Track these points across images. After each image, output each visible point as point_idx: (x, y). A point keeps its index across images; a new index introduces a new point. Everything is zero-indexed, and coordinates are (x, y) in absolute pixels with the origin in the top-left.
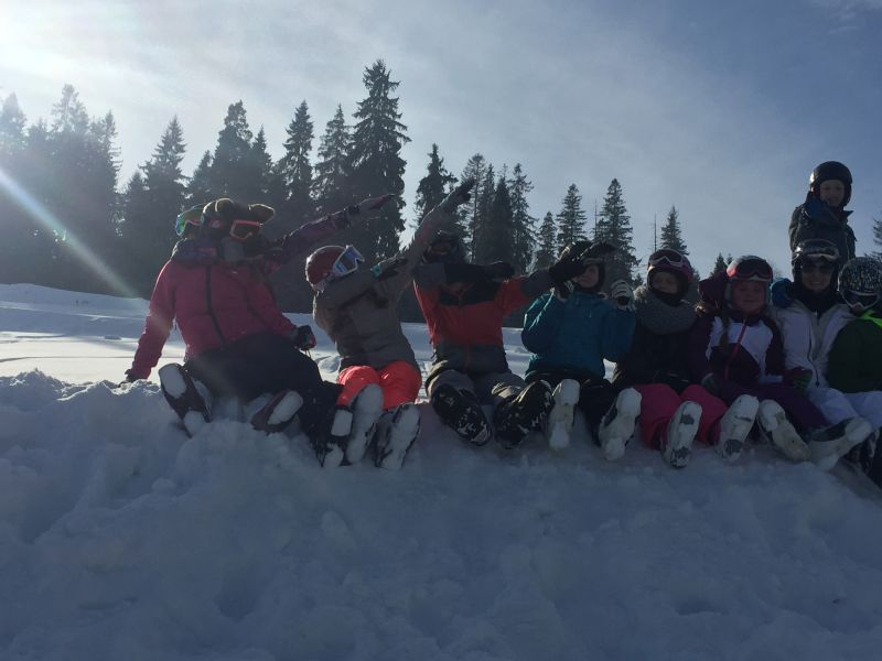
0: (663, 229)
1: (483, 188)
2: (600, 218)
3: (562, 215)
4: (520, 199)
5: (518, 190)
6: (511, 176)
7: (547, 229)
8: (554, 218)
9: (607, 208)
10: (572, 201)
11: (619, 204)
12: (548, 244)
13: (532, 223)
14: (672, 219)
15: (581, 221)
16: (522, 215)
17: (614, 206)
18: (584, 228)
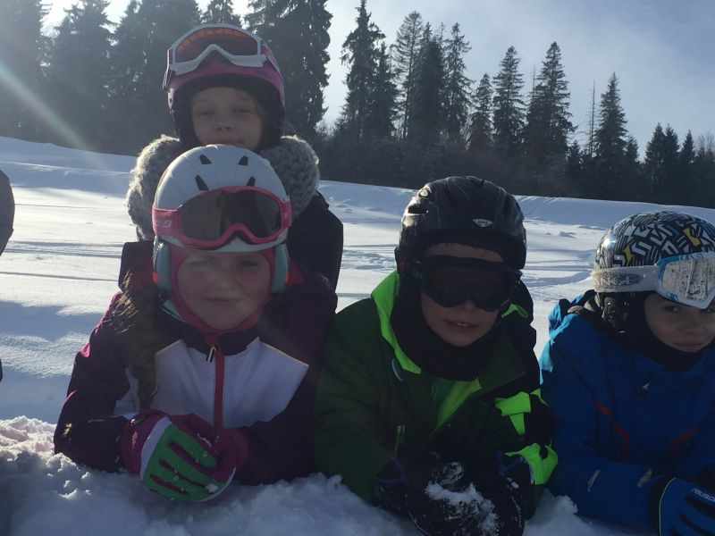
0: (603, 96)
1: (419, 47)
2: (538, 82)
3: (499, 78)
4: (457, 59)
5: (455, 50)
6: (448, 35)
7: (483, 92)
8: (491, 80)
9: (545, 72)
10: (510, 63)
11: (557, 69)
12: (483, 107)
13: (468, 84)
14: (613, 86)
15: (519, 85)
16: (458, 76)
17: (552, 71)
18: (521, 92)
